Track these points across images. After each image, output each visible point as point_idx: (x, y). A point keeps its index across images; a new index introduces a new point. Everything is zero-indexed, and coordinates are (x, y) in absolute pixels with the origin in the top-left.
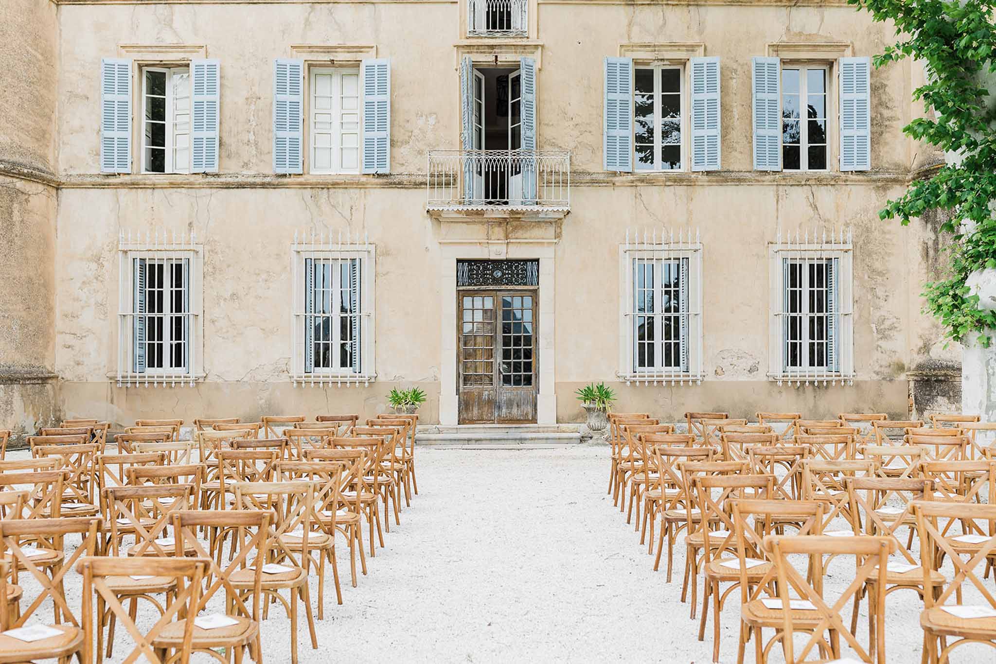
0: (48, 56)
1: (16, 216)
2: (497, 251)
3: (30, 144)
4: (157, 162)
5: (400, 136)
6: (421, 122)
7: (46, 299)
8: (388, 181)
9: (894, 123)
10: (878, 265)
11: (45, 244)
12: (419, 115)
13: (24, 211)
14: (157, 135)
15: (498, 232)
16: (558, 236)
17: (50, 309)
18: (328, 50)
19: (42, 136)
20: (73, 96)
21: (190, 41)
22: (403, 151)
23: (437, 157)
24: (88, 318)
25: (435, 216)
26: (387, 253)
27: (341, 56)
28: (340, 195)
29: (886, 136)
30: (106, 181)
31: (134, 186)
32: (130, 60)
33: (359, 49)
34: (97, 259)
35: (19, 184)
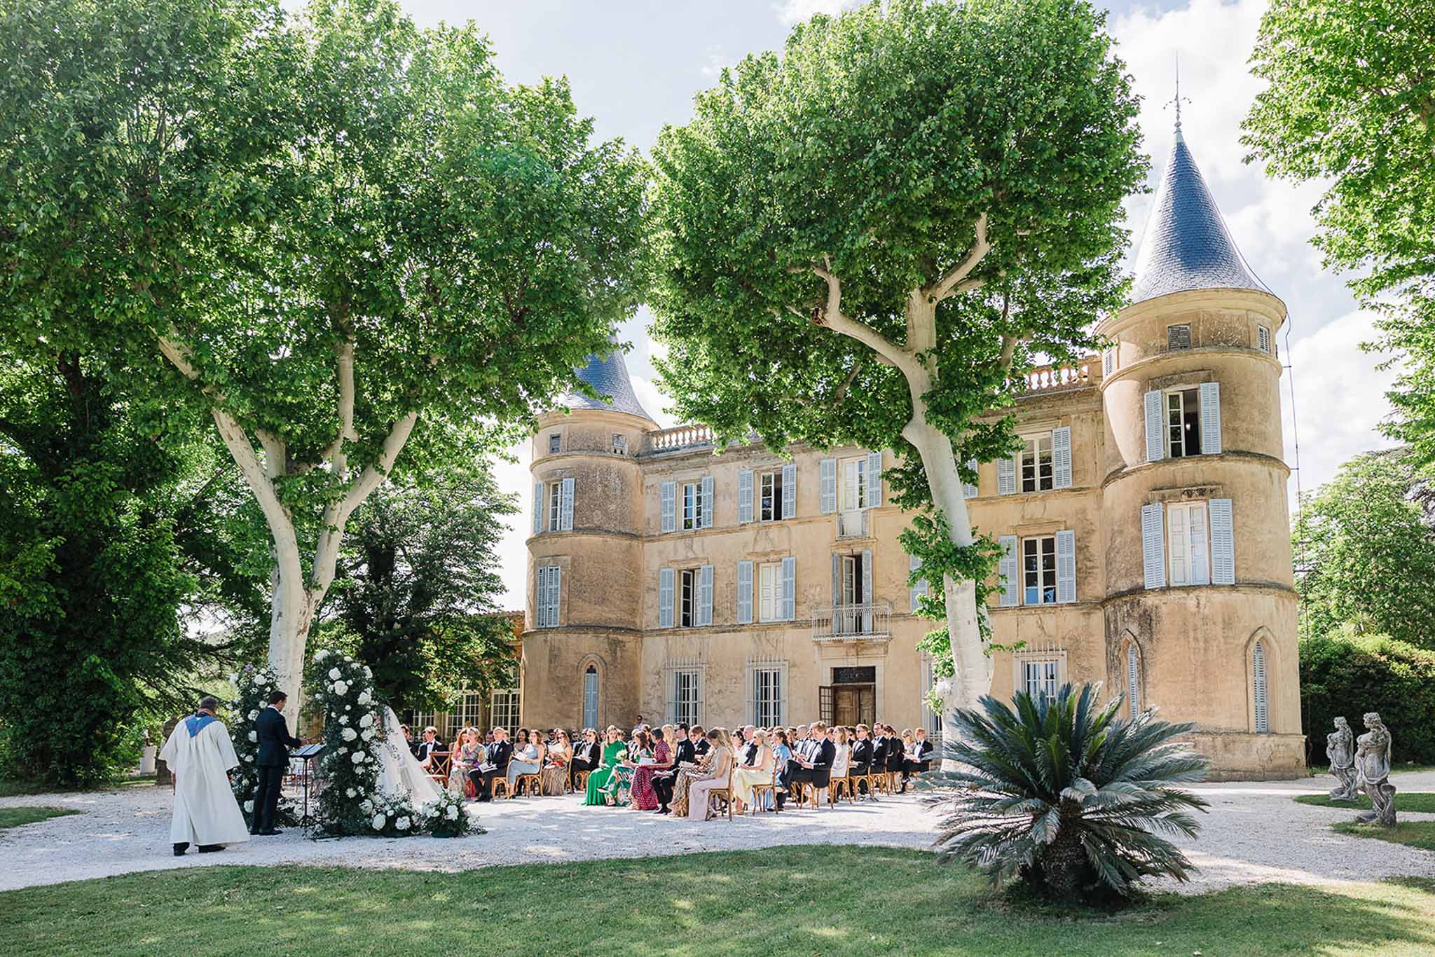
0: (637, 570)
1: (619, 654)
2: (853, 662)
3: (627, 617)
4: (687, 622)
5: (801, 599)
6: (812, 591)
7: (635, 694)
8: (795, 624)
9: (1095, 571)
10: (1085, 664)
11: (634, 666)
12: (811, 586)
13: (622, 651)
14: (686, 607)
15: (853, 651)
16: (886, 652)
17: (637, 700)
18: (766, 554)
19: (633, 612)
20: (649, 589)
21: (701, 555)
22: (802, 608)
23: (820, 610)
24: (654, 704)
25: (818, 643)
26: (794, 666)
27: (772, 557)
28: (773, 634)
29: (1090, 579)
30: (660, 632)
31: (674, 632)
32: (672, 570)
33: (780, 552)
34: (658, 673)
35: (620, 638)
